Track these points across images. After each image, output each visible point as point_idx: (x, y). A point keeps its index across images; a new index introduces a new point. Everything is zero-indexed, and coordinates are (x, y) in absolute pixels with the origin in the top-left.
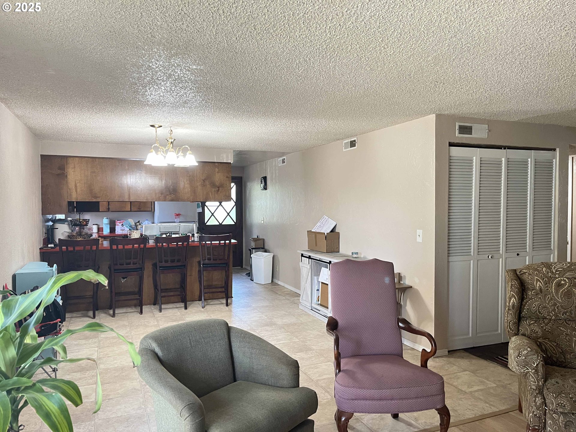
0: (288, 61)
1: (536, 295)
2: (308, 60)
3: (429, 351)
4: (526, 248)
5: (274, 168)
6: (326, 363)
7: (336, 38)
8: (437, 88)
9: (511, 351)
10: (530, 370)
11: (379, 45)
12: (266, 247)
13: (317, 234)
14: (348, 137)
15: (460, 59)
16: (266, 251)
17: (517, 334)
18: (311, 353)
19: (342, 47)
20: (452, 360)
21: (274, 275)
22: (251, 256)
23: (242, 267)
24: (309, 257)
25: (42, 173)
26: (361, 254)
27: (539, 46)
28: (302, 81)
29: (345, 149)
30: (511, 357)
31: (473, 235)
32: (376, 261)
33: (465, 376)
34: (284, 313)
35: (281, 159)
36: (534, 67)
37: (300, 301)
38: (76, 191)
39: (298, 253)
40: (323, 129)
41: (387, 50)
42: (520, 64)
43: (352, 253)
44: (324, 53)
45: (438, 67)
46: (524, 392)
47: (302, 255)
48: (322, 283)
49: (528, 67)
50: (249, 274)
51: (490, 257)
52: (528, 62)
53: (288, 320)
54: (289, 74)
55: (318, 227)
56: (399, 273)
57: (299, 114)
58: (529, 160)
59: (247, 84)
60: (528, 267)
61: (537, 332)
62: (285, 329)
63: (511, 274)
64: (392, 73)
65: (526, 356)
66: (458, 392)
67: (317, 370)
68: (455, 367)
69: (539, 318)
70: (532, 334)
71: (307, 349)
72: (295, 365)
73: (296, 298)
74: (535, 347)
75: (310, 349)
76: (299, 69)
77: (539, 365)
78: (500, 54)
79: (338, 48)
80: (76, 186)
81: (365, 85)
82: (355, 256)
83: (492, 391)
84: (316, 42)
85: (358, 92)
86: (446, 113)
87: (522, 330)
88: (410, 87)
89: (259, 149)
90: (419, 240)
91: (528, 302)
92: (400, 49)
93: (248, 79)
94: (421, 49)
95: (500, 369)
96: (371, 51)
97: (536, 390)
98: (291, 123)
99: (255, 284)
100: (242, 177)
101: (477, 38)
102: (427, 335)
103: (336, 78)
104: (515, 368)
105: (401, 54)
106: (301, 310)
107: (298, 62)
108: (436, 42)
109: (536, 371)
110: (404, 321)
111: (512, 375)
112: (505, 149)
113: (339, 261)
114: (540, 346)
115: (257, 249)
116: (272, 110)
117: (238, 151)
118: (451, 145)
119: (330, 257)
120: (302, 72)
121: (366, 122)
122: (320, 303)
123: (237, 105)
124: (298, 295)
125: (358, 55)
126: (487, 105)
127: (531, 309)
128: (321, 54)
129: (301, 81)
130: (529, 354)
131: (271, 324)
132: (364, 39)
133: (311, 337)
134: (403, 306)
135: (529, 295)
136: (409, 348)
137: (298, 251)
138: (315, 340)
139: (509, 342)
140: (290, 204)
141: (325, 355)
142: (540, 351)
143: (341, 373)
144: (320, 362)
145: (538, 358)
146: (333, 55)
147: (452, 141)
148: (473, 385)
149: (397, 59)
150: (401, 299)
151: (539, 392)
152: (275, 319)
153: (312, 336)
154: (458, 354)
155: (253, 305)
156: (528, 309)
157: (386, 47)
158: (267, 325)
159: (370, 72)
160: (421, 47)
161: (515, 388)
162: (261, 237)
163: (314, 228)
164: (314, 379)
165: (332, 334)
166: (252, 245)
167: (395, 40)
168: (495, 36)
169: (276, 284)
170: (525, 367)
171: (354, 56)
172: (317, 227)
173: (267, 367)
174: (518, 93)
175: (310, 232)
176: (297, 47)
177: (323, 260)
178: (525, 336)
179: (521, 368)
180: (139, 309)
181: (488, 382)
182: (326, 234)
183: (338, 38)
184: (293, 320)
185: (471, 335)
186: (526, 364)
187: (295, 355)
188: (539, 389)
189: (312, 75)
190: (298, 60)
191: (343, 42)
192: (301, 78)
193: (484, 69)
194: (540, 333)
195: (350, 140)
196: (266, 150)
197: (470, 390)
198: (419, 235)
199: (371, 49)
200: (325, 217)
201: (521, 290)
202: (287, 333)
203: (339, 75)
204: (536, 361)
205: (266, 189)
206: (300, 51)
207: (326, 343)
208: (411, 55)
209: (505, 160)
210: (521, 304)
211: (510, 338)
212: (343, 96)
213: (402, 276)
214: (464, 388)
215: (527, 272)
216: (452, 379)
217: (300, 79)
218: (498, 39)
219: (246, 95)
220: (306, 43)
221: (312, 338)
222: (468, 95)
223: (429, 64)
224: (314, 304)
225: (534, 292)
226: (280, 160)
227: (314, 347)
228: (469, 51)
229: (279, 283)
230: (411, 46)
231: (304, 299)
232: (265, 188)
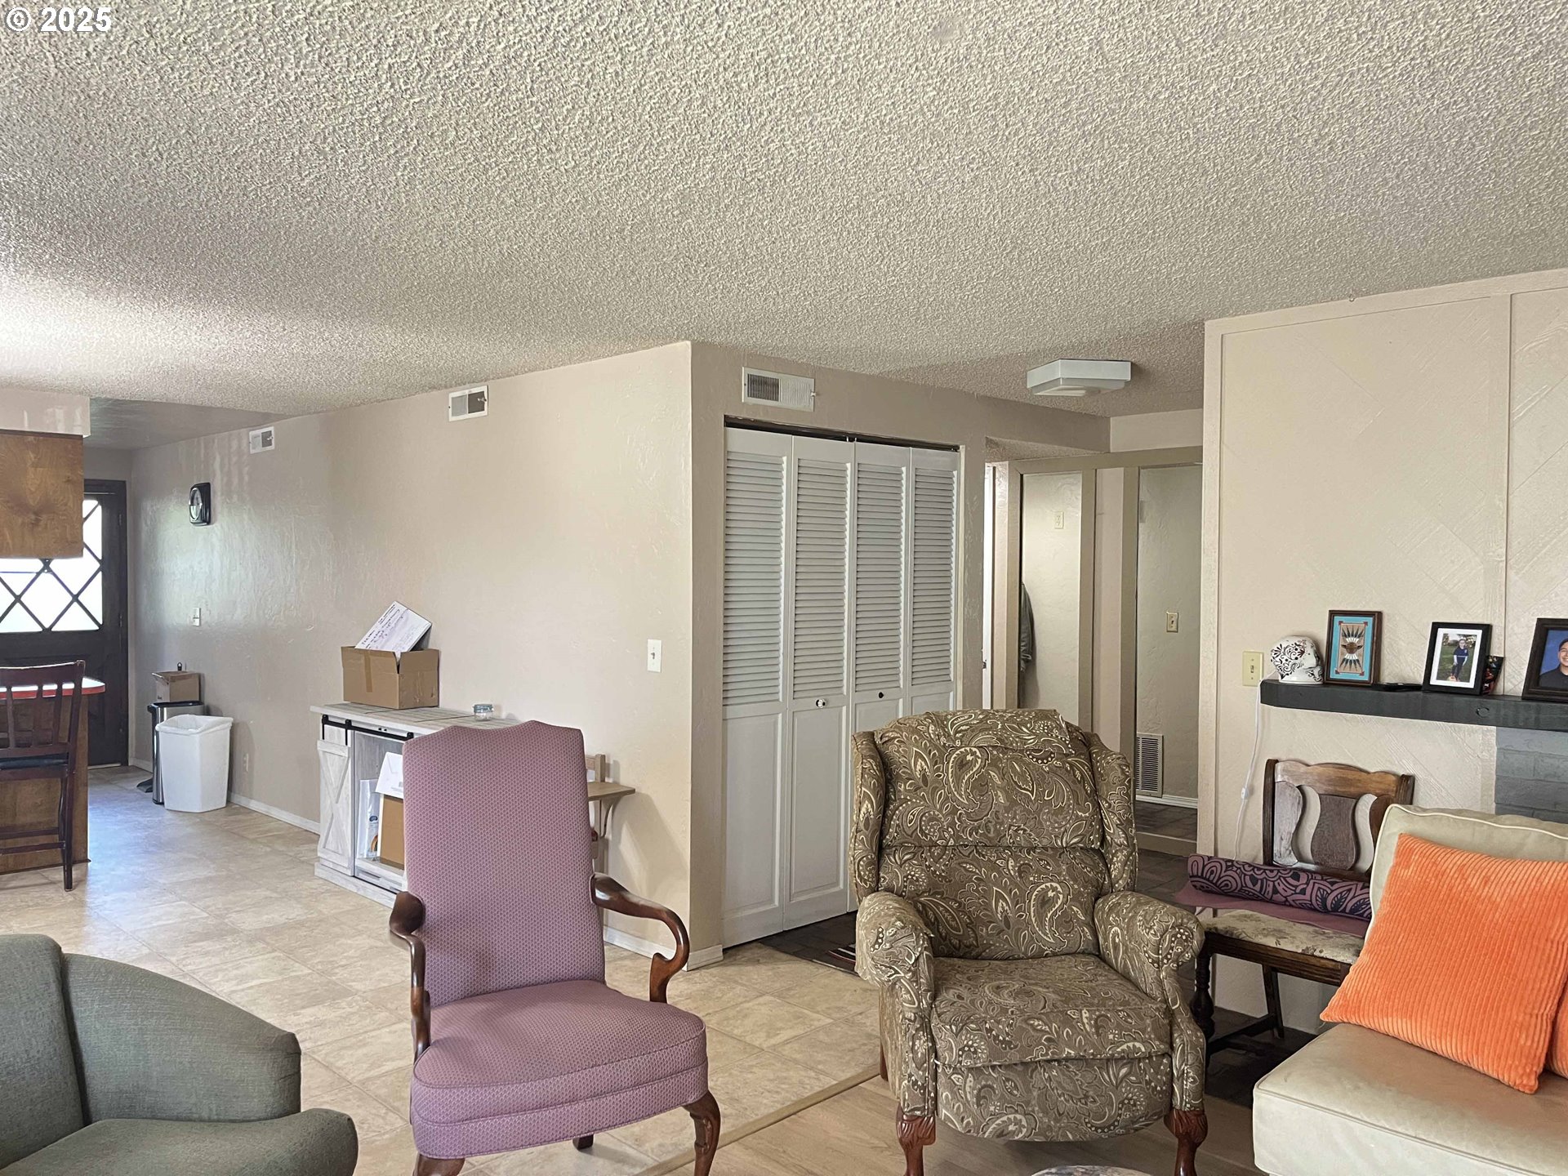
0: (265, 146)
1: (916, 790)
2: (327, 149)
3: (670, 957)
4: (898, 680)
5: (234, 459)
6: (395, 1027)
7: (412, 101)
8: (690, 273)
9: (860, 933)
10: (903, 975)
11: (534, 139)
12: (208, 699)
13: (372, 658)
14: (461, 383)
15: (740, 206)
16: (207, 712)
17: (875, 890)
18: (350, 1005)
19: (430, 128)
20: (731, 970)
21: (236, 786)
22: (157, 728)
23: (125, 763)
24: (348, 725)
26: (499, 708)
27: (917, 199)
28: (315, 209)
29: (453, 415)
30: (861, 946)
31: (781, 651)
32: (536, 729)
33: (762, 1009)
34: (268, 893)
35: (259, 432)
36: (908, 249)
37: (319, 854)
39: (313, 713)
40: (387, 353)
41: (558, 156)
42: (877, 237)
43: (475, 707)
44: (377, 138)
45: (690, 221)
46: (891, 1031)
47: (326, 720)
48: (386, 797)
49: (896, 248)
50: (151, 785)
51: (820, 704)
52: (894, 236)
53: (276, 915)
54: (270, 183)
55: (374, 635)
56: (603, 757)
57: (311, 305)
58: (904, 469)
59: (129, 198)
60: (899, 725)
61: (917, 880)
62: (268, 944)
63: (863, 744)
64: (573, 221)
65: (894, 940)
66: (745, 1052)
67: (364, 1050)
68: (738, 989)
69: (921, 847)
70: (905, 887)
71: (334, 993)
72: (289, 1050)
73: (306, 847)
74: (912, 917)
75: (347, 993)
76: (300, 174)
77: (921, 960)
78: (831, 208)
79: (419, 131)
81: (502, 243)
82: (483, 715)
83: (822, 1036)
84: (350, 102)
85: (483, 260)
86: (717, 340)
87: (885, 879)
88: (623, 263)
89: (183, 398)
90: (654, 665)
91: (897, 809)
92: (592, 158)
93: (134, 182)
94: (646, 168)
95: (841, 976)
96: (513, 153)
97: (914, 1021)
98: (285, 330)
99: (169, 815)
100: (124, 482)
101: (779, 161)
102: (665, 916)
103: (418, 214)
104: (871, 974)
105: (595, 172)
106: (321, 882)
107: (297, 153)
108: (681, 155)
109: (914, 973)
110: (611, 886)
111: (866, 990)
112: (851, 440)
113: (435, 731)
114: (923, 912)
115: (177, 705)
116: (220, 283)
117: (108, 400)
118: (731, 423)
119: (409, 723)
120: (311, 184)
121: (512, 344)
122: (378, 854)
123: (99, 259)
124: (312, 838)
125: (477, 160)
126: (809, 329)
127: (904, 824)
128: (369, 140)
129: (311, 209)
130: (898, 936)
131: (219, 932)
132: (490, 116)
133: (353, 957)
134: (610, 844)
135: (900, 791)
136: (625, 953)
137: (313, 709)
138: (363, 963)
139: (856, 912)
140: (289, 567)
141: (392, 1003)
142: (923, 926)
143: (430, 1051)
144: (375, 1026)
145: (918, 943)
146: (403, 147)
147: (732, 414)
148: (780, 1029)
149: (586, 186)
150: (605, 826)
151: (922, 1025)
152: (234, 915)
153: (351, 953)
154: (748, 954)
155: (161, 881)
156: (898, 825)
157: (554, 148)
158: (206, 936)
159: (514, 210)
160: (646, 162)
161: (872, 1022)
162: (189, 669)
163: (364, 639)
164: (354, 1078)
165: (405, 942)
166: (159, 694)
167: (577, 133)
168: (820, 163)
169: (242, 810)
170: (891, 968)
171: (465, 160)
172: (372, 637)
173: (194, 1065)
174: (876, 308)
175: (349, 652)
176: (292, 109)
177: (388, 732)
178: (893, 892)
179: (883, 971)
181: (816, 1016)
182: (398, 655)
183: (417, 100)
184: (296, 912)
185: (777, 903)
186: (893, 961)
187: (295, 1015)
188: (921, 1017)
189: (343, 196)
190: (297, 147)
191: (430, 115)
192: (308, 199)
193: (800, 240)
194: (923, 883)
195: (467, 392)
196: (207, 403)
197: (773, 1041)
198: (654, 654)
199: (514, 147)
200: (398, 606)
201: (882, 781)
202: (273, 954)
203: (425, 206)
204: (914, 949)
205: (209, 523)
206: (301, 122)
207: (395, 968)
208: (621, 180)
209: (853, 467)
210: (884, 816)
211: (860, 901)
212: (441, 267)
213: (609, 764)
214: (759, 1040)
215: (894, 738)
216: (731, 1022)
217: (308, 204)
218: (825, 169)
219: (126, 230)
220: (318, 99)
221: (353, 960)
222: (766, 299)
223: (668, 211)
224: (363, 859)
225: (910, 785)
226: (255, 437)
227: (357, 986)
228: (762, 190)
229: (254, 805)
230: (621, 157)
231: (331, 846)
232: (206, 518)
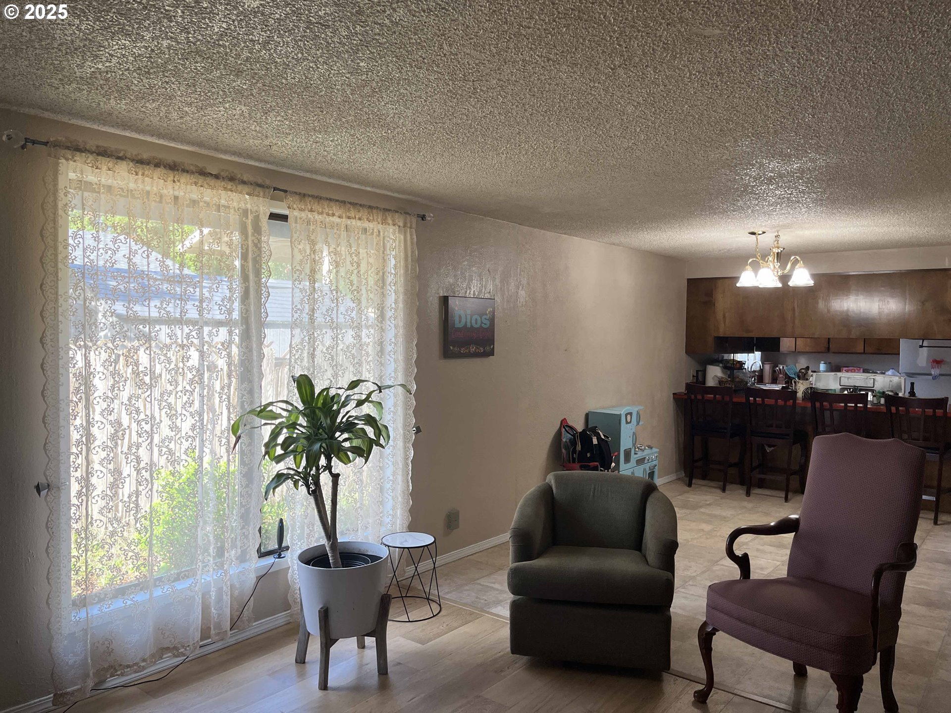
25: (688, 300)
38: (725, 323)
80: (724, 317)
180: (783, 494)
